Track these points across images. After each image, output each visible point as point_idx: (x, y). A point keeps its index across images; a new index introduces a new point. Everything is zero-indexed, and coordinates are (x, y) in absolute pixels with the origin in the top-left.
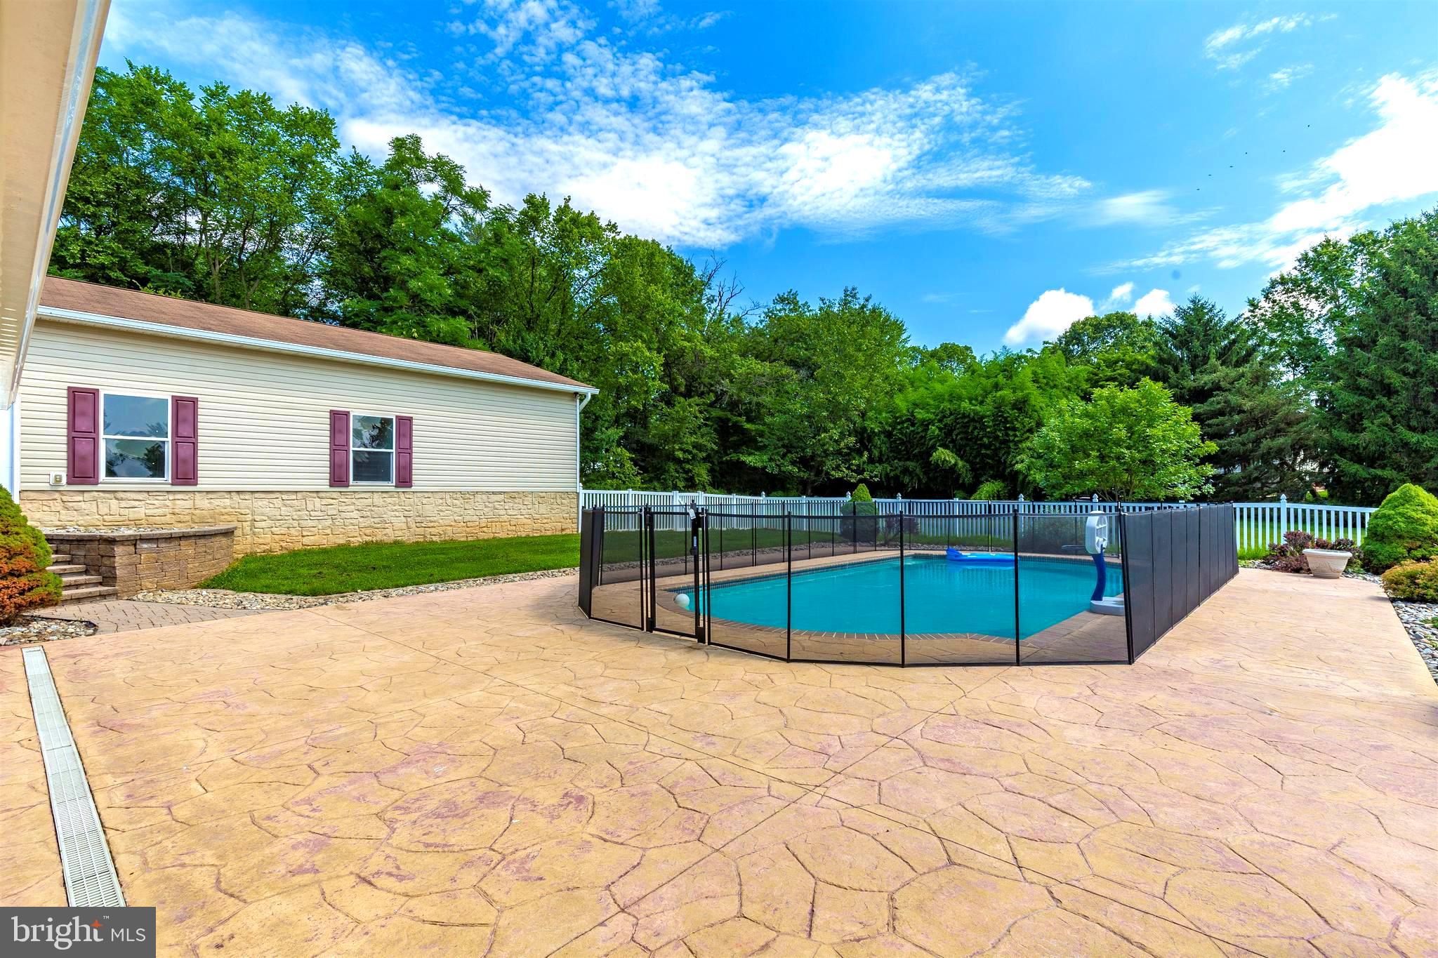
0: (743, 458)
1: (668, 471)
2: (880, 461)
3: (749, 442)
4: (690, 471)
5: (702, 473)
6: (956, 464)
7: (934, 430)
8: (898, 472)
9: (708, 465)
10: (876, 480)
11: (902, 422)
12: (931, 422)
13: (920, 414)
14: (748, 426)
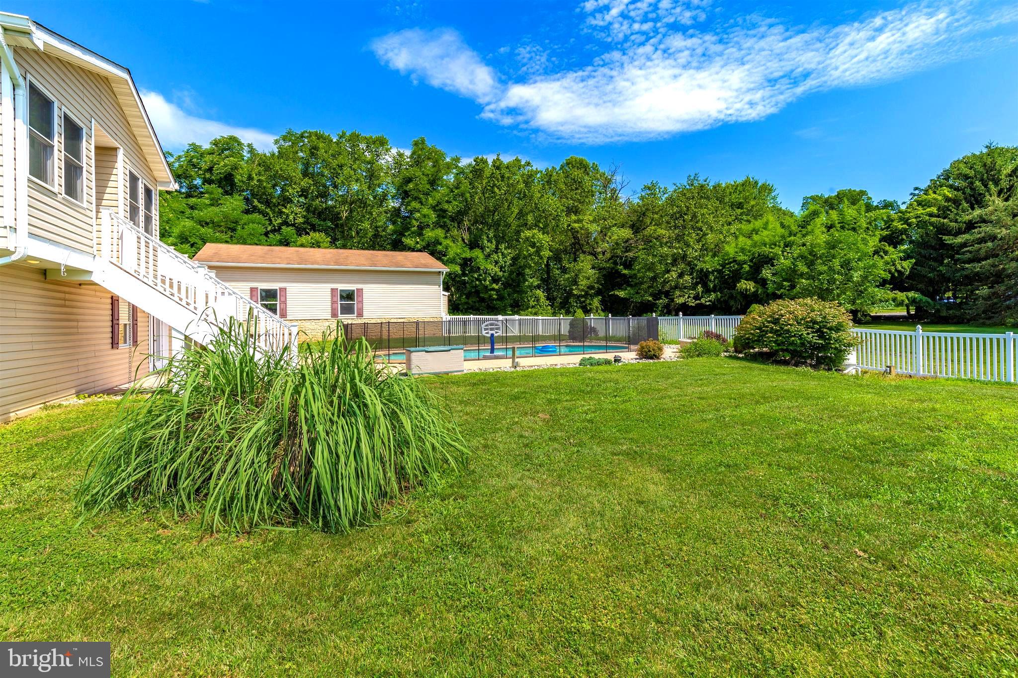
0: (617, 293)
1: (570, 303)
2: (715, 291)
3: (625, 281)
4: (584, 302)
5: (596, 302)
6: (757, 291)
7: (746, 267)
8: (726, 298)
9: (600, 298)
10: (708, 303)
11: (731, 263)
12: (745, 263)
13: (741, 257)
14: (625, 272)
